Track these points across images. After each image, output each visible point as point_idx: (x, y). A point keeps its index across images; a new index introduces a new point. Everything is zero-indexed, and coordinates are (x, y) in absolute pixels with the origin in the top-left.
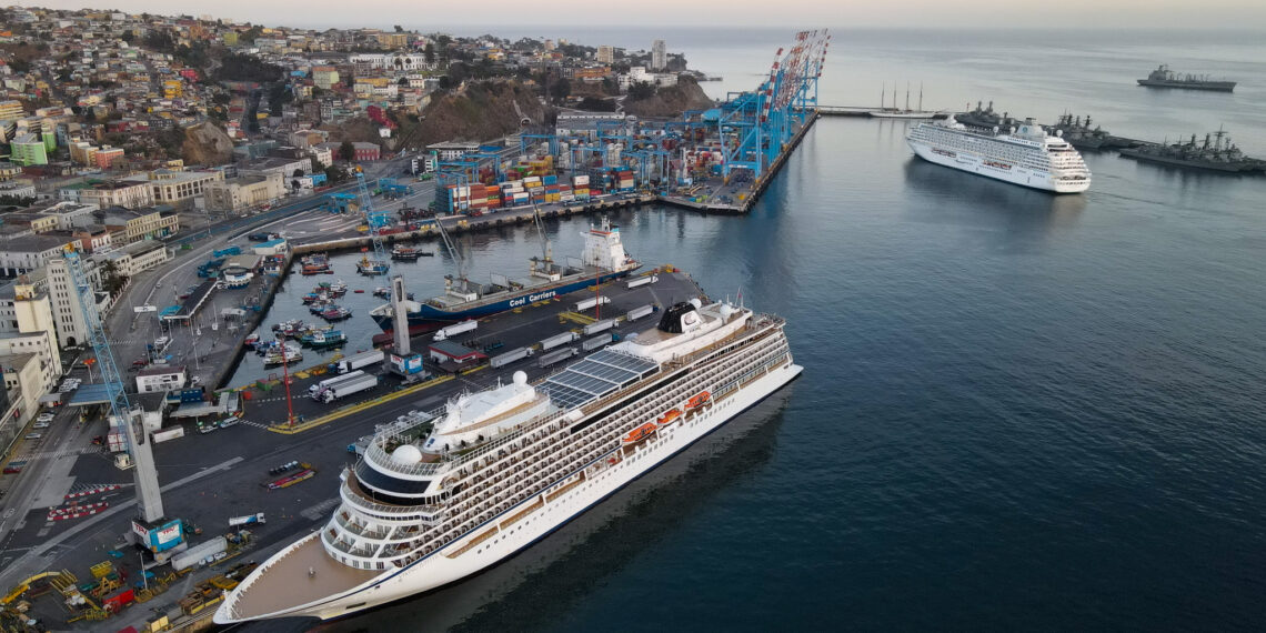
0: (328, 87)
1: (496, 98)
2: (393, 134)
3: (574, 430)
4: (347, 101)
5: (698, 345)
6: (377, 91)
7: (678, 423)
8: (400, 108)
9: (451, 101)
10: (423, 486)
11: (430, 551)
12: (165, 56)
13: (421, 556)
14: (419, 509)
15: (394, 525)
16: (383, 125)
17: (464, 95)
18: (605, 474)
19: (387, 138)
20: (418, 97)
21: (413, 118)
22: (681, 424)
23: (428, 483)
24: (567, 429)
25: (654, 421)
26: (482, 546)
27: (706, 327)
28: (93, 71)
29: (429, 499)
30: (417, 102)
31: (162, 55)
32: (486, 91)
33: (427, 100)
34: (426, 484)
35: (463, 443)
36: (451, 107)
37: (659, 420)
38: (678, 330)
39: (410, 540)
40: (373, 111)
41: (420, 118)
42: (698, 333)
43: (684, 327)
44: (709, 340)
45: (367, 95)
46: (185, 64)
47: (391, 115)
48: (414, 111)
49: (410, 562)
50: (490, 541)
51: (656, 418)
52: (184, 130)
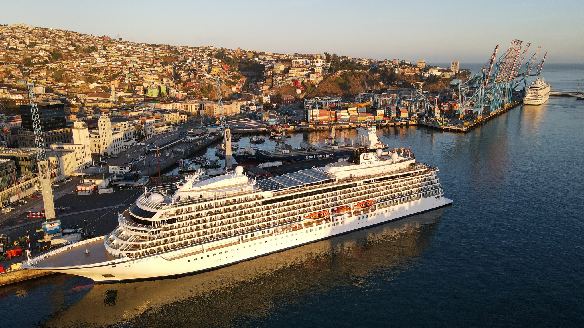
0: (279, 72)
1: (356, 79)
2: (302, 92)
3: (264, 203)
4: (284, 77)
5: (370, 172)
6: (299, 73)
7: (348, 215)
8: (307, 81)
9: (332, 79)
10: (151, 214)
11: (153, 253)
12: (218, 60)
13: (145, 254)
14: (146, 227)
15: (134, 233)
16: (299, 88)
17: (339, 77)
18: (289, 234)
19: (299, 94)
20: (317, 76)
21: (312, 85)
22: (351, 216)
23: (155, 213)
24: (260, 201)
25: (330, 210)
26: (192, 258)
27: (378, 163)
28: (190, 65)
29: (154, 222)
30: (315, 79)
31: (217, 59)
32: (351, 76)
33: (322, 78)
34: (153, 214)
35: (189, 198)
36: (332, 82)
37: (333, 210)
38: (358, 162)
39: (141, 244)
40: (295, 81)
41: (316, 86)
42: (372, 165)
43: (362, 160)
44: (378, 171)
45: (294, 75)
46: (225, 63)
47: (303, 84)
48: (314, 83)
49: (137, 256)
50: (198, 256)
51: (331, 208)
52: (212, 86)
